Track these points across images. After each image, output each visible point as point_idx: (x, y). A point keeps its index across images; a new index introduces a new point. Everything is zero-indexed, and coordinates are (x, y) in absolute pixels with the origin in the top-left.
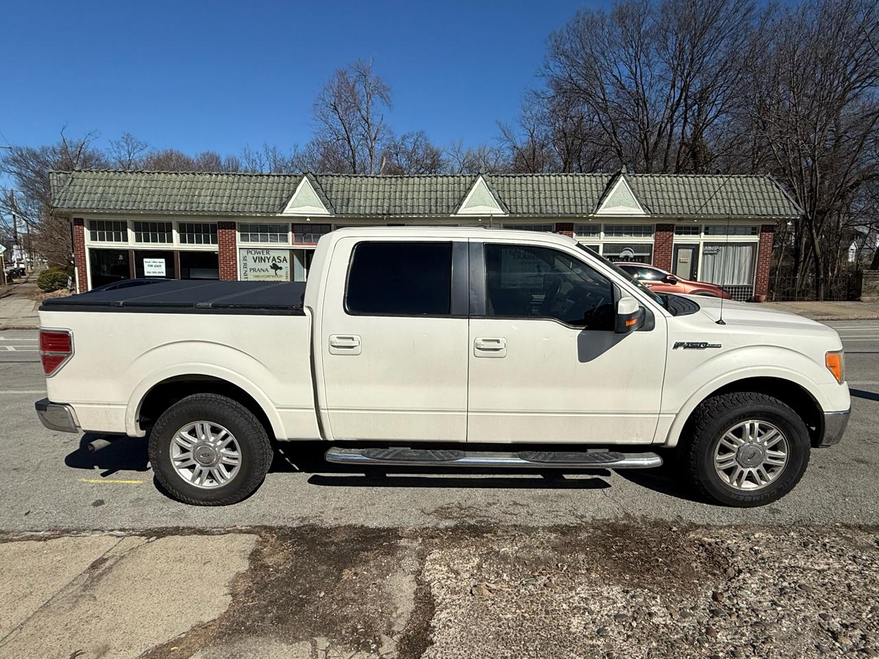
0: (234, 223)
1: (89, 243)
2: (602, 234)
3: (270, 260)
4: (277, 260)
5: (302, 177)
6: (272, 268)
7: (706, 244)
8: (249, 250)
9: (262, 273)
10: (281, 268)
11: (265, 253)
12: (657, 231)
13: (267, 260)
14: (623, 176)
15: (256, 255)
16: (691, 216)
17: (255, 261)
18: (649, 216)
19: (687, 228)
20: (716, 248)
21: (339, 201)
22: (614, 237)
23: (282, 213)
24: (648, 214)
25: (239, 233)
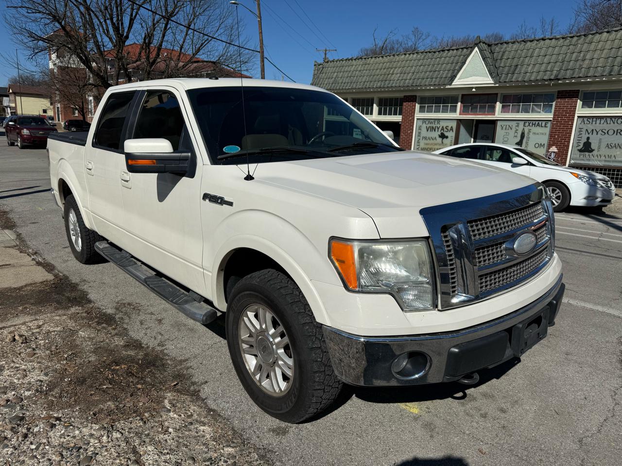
0: (416, 96)
1: (327, 117)
3: (440, 130)
4: (445, 130)
5: (472, 49)
6: (440, 136)
8: (424, 120)
9: (431, 141)
10: (447, 137)
11: (436, 123)
13: (437, 129)
15: (429, 125)
17: (427, 131)
21: (506, 69)
23: (450, 84)
25: (419, 105)
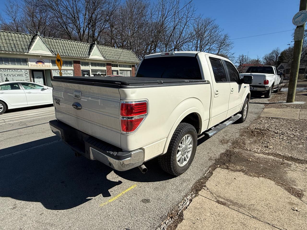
2: (90, 65)
7: (120, 70)
12: (107, 65)
14: (96, 45)
16: (117, 61)
18: (105, 60)
19: (115, 65)
20: (122, 71)
22: (94, 67)
24: (105, 59)
